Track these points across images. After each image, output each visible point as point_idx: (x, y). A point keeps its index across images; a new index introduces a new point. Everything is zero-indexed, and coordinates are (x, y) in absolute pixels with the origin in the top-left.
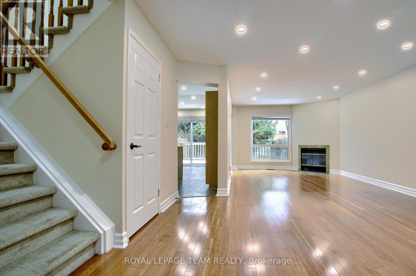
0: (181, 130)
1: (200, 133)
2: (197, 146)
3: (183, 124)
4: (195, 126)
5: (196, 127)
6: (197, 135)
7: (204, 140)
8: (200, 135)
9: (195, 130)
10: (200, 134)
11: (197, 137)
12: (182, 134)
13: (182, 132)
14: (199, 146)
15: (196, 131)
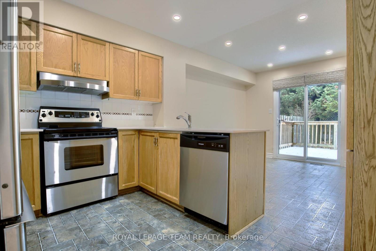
0: (297, 106)
1: (324, 110)
2: (319, 126)
3: (300, 98)
4: (317, 101)
5: (319, 101)
6: (320, 112)
7: (331, 119)
8: (326, 112)
9: (317, 105)
10: (326, 110)
11: (321, 114)
12: (298, 111)
13: (299, 108)
14: (323, 126)
15: (319, 106)
